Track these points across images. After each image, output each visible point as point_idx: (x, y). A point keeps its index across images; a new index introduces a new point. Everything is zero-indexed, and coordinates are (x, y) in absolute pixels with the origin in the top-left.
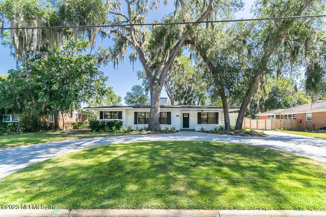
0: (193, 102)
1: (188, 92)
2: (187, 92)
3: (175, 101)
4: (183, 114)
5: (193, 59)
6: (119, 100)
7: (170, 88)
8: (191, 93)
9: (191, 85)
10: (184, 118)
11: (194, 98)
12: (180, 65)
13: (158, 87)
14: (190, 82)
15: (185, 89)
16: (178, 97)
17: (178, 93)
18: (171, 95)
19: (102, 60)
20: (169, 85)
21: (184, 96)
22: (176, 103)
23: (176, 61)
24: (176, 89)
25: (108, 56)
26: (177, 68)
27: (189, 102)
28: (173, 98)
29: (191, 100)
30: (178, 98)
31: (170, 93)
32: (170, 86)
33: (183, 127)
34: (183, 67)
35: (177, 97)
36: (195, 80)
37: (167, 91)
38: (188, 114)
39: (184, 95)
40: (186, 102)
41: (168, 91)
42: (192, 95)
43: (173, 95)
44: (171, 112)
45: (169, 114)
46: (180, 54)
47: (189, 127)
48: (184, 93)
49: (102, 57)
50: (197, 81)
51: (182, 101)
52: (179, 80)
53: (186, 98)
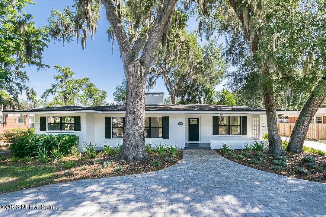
0: (198, 98)
1: (193, 86)
2: (190, 86)
3: (176, 97)
4: (189, 119)
5: (203, 32)
6: (103, 96)
7: (170, 81)
8: (196, 86)
9: (196, 76)
10: (191, 126)
11: (200, 94)
12: (183, 42)
13: (139, 69)
14: (196, 72)
15: (189, 83)
16: (180, 91)
17: (180, 87)
18: (171, 89)
19: (59, 33)
20: (169, 77)
21: (188, 91)
22: (178, 100)
23: (177, 35)
24: (177, 82)
25: (68, 26)
26: (178, 46)
27: (194, 98)
28: (174, 93)
29: (196, 95)
30: (180, 93)
31: (170, 87)
32: (170, 79)
33: (189, 141)
34: (187, 45)
35: (178, 92)
36: (203, 69)
37: (166, 84)
38: (198, 119)
39: (187, 89)
40: (189, 99)
41: (168, 85)
42: (196, 90)
43: (173, 89)
44: (168, 117)
45: (165, 120)
46: (184, 24)
47: (198, 141)
48: (188, 87)
49: (60, 27)
50: (206, 69)
51: (185, 97)
52: (182, 66)
53: (190, 94)
